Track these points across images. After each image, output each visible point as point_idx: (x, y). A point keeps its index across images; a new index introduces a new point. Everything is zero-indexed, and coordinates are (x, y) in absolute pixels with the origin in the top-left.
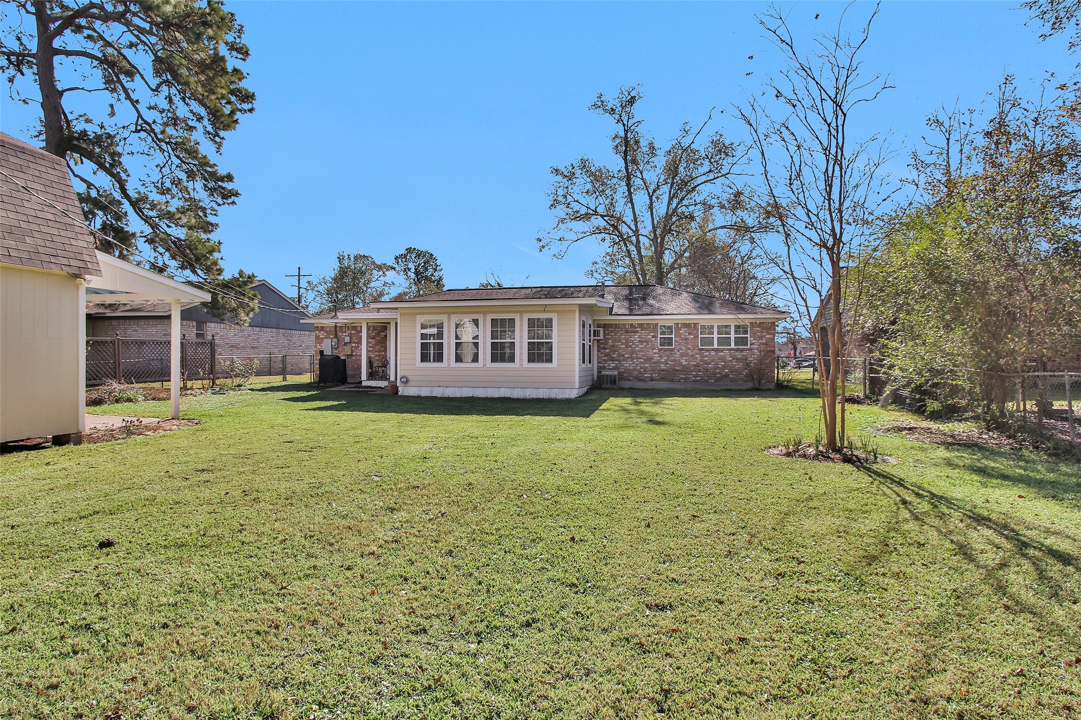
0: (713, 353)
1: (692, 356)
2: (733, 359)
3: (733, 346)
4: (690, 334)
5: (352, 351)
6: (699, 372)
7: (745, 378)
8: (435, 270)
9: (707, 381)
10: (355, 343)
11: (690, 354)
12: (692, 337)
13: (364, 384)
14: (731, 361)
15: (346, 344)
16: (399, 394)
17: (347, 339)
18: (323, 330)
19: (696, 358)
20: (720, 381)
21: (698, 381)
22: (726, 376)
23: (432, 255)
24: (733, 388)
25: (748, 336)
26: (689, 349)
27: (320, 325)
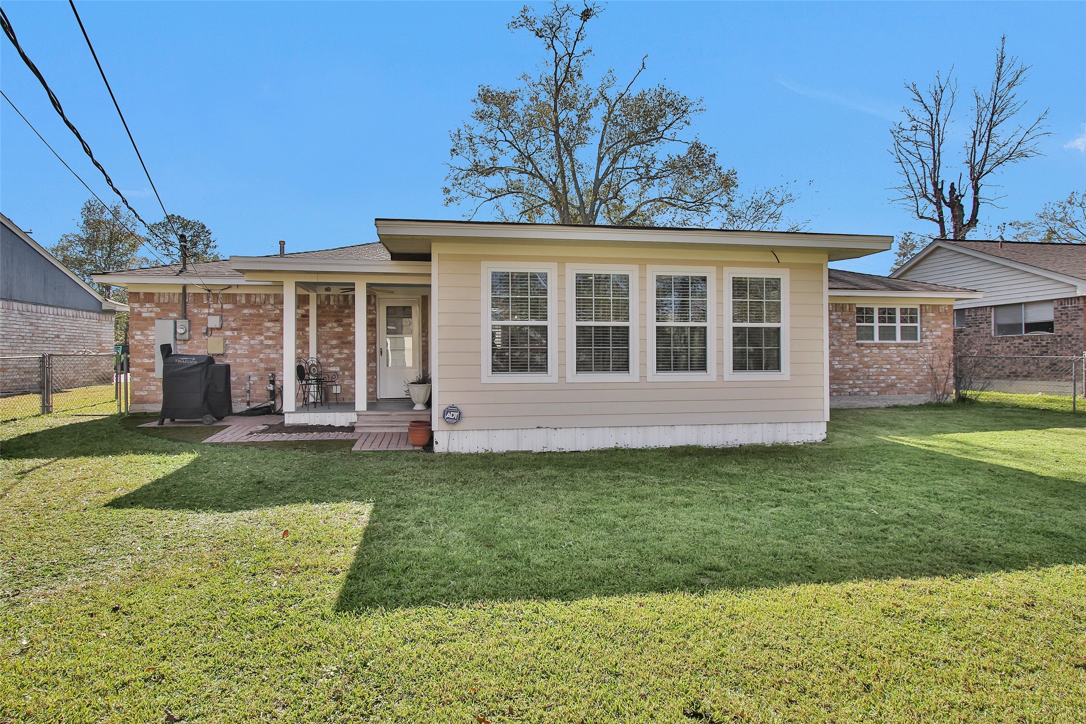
0: (875, 350)
1: (847, 355)
2: (902, 360)
3: (899, 340)
4: (844, 321)
5: (226, 347)
6: (858, 379)
7: (917, 389)
8: (207, 246)
9: (868, 394)
10: (232, 330)
11: (845, 351)
12: (847, 325)
13: (289, 420)
14: (898, 363)
15: (209, 331)
16: (437, 449)
17: (214, 322)
18: (152, 301)
19: (853, 359)
20: (885, 392)
21: (855, 394)
22: (892, 386)
23: (204, 227)
24: (902, 403)
25: (918, 325)
26: (843, 344)
27: (142, 290)
